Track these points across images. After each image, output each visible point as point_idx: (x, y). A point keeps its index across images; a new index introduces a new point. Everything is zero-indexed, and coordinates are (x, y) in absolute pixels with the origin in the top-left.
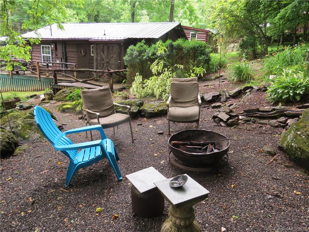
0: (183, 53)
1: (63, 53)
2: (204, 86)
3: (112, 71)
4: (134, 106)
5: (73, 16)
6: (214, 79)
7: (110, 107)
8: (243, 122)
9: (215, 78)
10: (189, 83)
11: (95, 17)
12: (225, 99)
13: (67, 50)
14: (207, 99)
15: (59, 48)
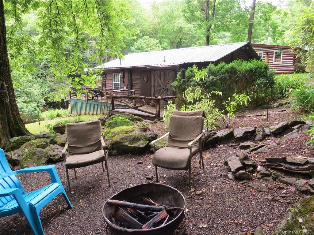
0: (238, 76)
1: (129, 80)
2: (256, 116)
3: (160, 97)
4: (143, 140)
5: (156, 45)
6: (277, 107)
7: (95, 142)
8: (259, 176)
9: (278, 105)
10: (191, 118)
11: (178, 43)
12: (262, 137)
13: (132, 77)
14: (236, 136)
15: (127, 75)
